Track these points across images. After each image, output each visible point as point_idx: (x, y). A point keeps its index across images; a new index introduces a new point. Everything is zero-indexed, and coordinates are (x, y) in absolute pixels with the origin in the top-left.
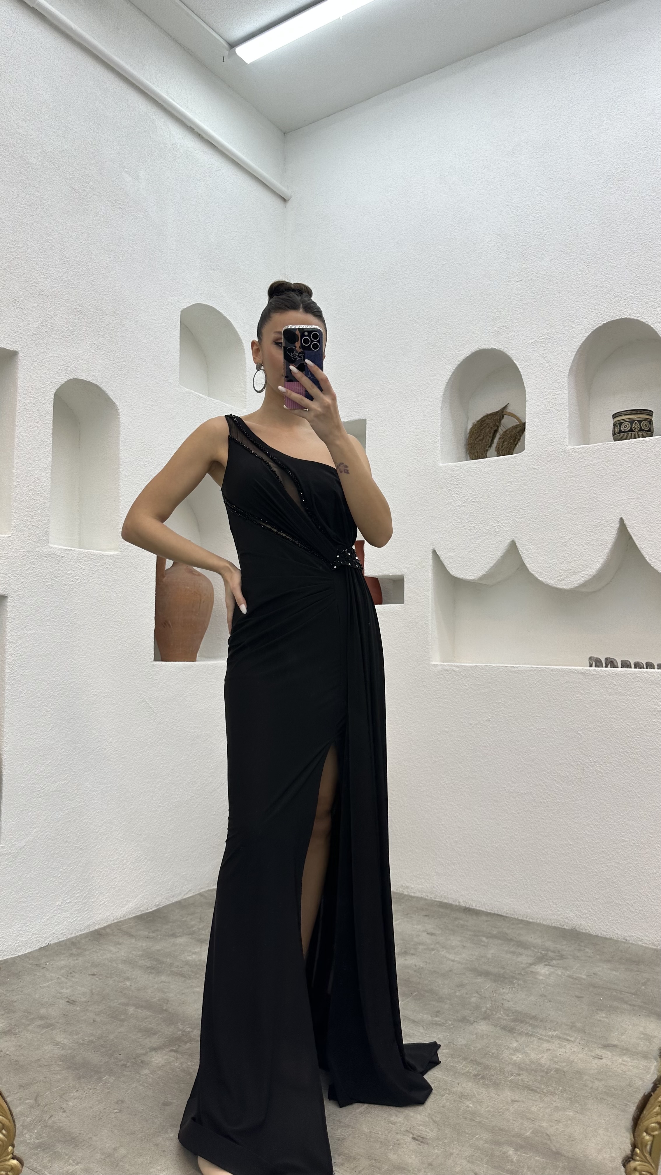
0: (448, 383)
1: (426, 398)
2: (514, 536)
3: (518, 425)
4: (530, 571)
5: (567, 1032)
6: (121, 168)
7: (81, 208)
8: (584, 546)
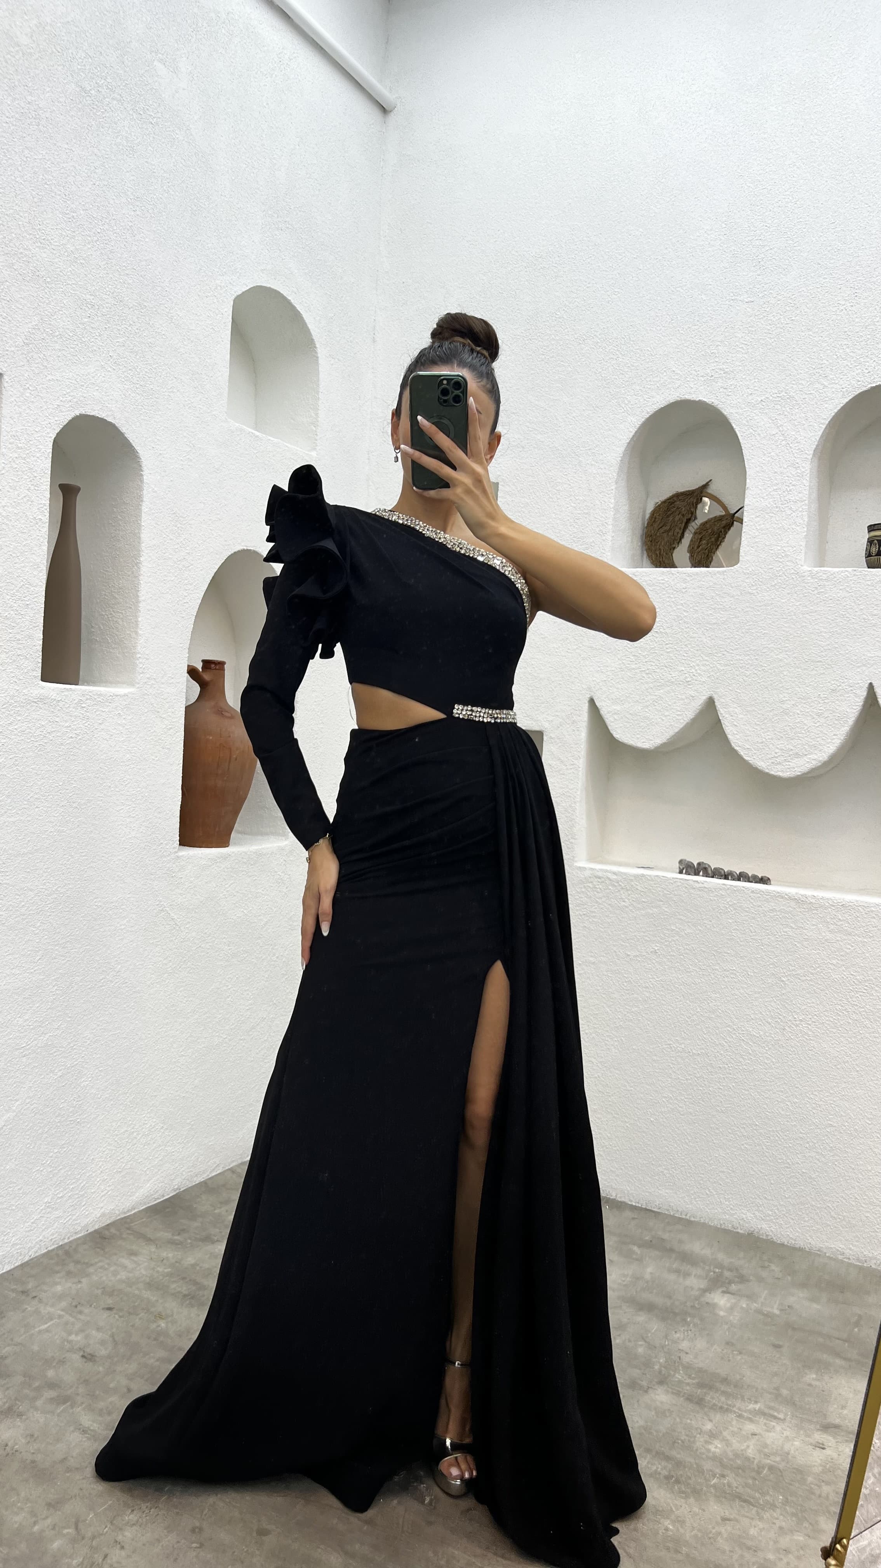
2: (713, 691)
3: (723, 516)
4: (733, 745)
5: (772, 1404)
6: (153, 54)
8: (814, 718)
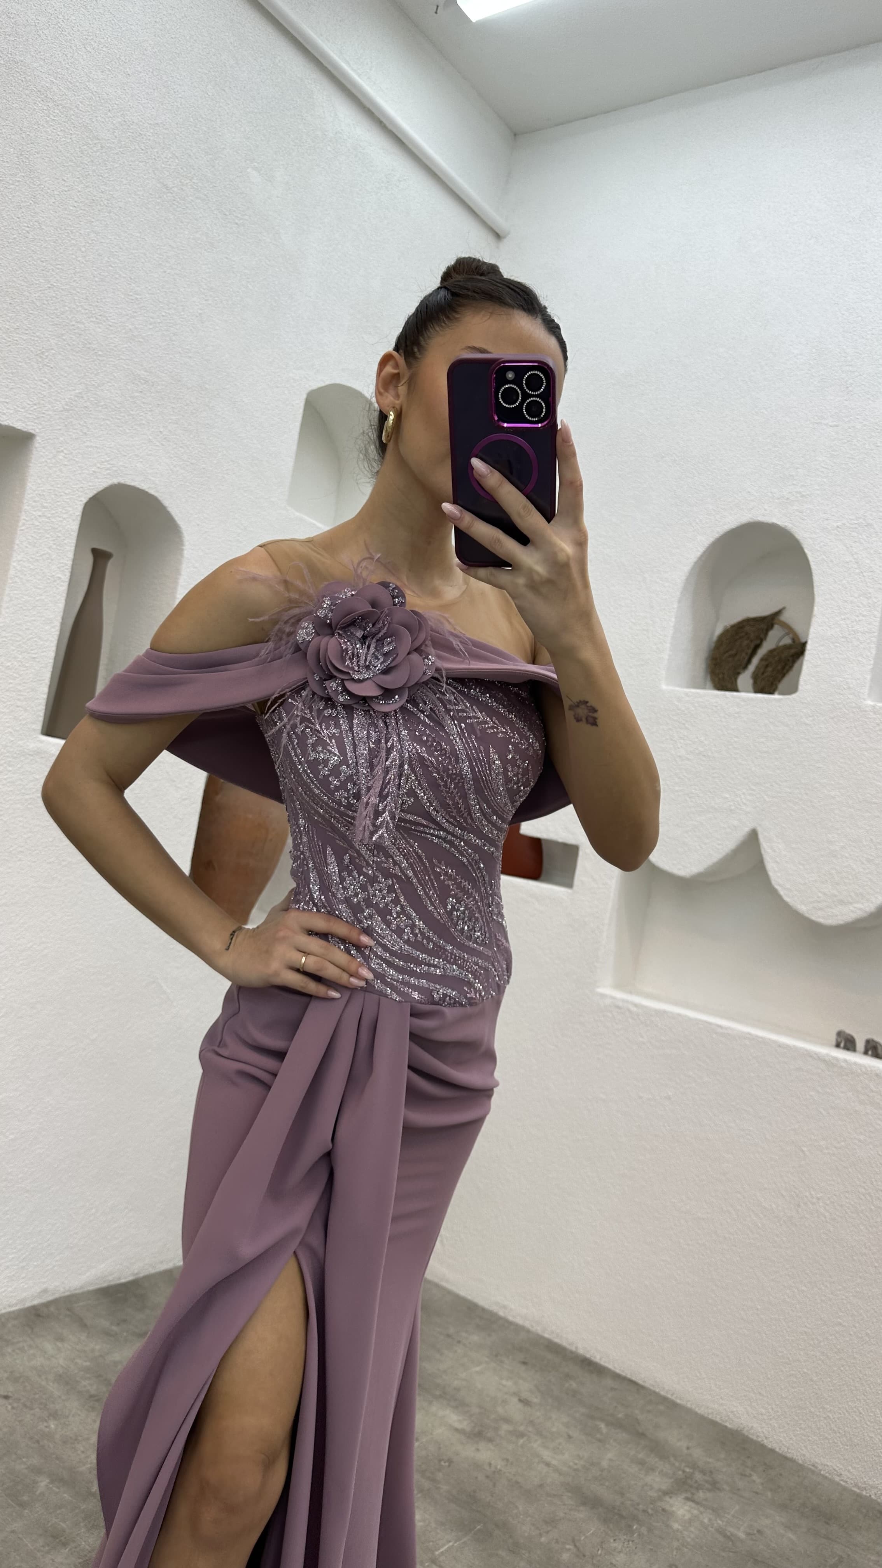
0: (696, 563)
1: (658, 580)
2: (758, 823)
3: (794, 645)
4: (773, 883)
6: (248, 162)
7: (172, 217)
